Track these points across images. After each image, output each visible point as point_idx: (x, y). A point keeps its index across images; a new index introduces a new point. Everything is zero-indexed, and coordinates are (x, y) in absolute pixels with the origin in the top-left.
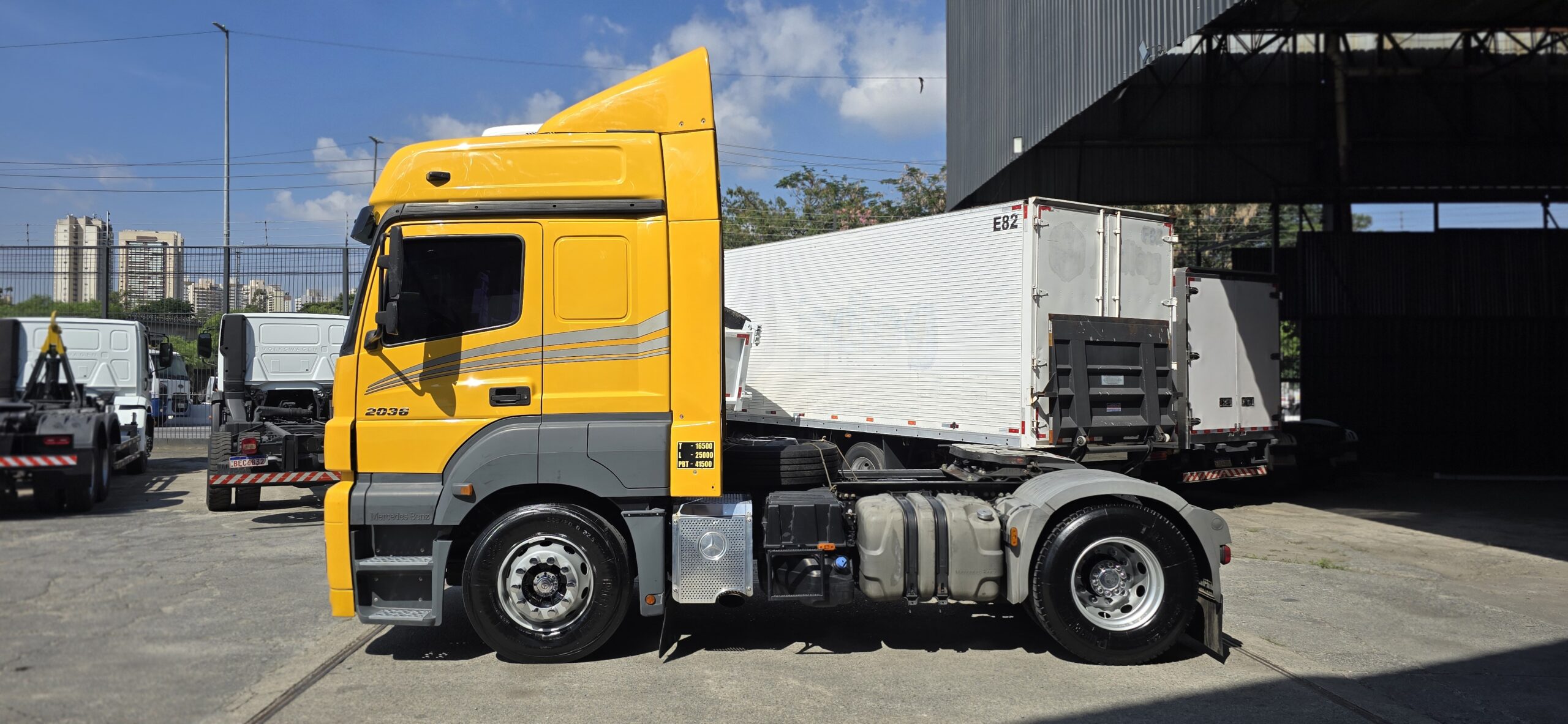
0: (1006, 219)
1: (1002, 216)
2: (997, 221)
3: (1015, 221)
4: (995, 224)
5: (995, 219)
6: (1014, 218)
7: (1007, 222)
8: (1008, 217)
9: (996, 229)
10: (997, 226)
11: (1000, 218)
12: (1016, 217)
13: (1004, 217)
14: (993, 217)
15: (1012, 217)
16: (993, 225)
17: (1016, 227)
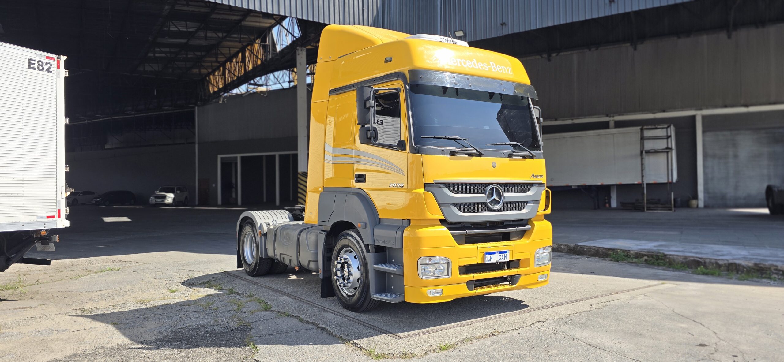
0: (40, 63)
1: (37, 60)
2: (32, 62)
3: (50, 68)
4: (29, 63)
5: (29, 60)
6: (49, 65)
7: (42, 65)
8: (42, 62)
9: (29, 67)
10: (32, 66)
11: (34, 60)
12: (51, 65)
13: (38, 62)
14: (27, 58)
15: (47, 64)
16: (27, 64)
17: (51, 72)
